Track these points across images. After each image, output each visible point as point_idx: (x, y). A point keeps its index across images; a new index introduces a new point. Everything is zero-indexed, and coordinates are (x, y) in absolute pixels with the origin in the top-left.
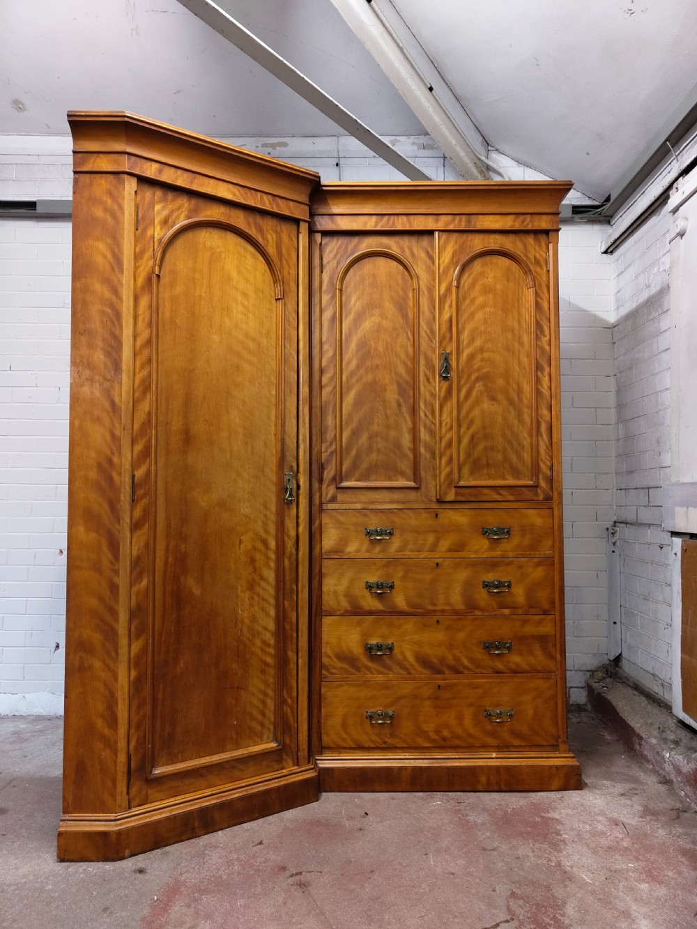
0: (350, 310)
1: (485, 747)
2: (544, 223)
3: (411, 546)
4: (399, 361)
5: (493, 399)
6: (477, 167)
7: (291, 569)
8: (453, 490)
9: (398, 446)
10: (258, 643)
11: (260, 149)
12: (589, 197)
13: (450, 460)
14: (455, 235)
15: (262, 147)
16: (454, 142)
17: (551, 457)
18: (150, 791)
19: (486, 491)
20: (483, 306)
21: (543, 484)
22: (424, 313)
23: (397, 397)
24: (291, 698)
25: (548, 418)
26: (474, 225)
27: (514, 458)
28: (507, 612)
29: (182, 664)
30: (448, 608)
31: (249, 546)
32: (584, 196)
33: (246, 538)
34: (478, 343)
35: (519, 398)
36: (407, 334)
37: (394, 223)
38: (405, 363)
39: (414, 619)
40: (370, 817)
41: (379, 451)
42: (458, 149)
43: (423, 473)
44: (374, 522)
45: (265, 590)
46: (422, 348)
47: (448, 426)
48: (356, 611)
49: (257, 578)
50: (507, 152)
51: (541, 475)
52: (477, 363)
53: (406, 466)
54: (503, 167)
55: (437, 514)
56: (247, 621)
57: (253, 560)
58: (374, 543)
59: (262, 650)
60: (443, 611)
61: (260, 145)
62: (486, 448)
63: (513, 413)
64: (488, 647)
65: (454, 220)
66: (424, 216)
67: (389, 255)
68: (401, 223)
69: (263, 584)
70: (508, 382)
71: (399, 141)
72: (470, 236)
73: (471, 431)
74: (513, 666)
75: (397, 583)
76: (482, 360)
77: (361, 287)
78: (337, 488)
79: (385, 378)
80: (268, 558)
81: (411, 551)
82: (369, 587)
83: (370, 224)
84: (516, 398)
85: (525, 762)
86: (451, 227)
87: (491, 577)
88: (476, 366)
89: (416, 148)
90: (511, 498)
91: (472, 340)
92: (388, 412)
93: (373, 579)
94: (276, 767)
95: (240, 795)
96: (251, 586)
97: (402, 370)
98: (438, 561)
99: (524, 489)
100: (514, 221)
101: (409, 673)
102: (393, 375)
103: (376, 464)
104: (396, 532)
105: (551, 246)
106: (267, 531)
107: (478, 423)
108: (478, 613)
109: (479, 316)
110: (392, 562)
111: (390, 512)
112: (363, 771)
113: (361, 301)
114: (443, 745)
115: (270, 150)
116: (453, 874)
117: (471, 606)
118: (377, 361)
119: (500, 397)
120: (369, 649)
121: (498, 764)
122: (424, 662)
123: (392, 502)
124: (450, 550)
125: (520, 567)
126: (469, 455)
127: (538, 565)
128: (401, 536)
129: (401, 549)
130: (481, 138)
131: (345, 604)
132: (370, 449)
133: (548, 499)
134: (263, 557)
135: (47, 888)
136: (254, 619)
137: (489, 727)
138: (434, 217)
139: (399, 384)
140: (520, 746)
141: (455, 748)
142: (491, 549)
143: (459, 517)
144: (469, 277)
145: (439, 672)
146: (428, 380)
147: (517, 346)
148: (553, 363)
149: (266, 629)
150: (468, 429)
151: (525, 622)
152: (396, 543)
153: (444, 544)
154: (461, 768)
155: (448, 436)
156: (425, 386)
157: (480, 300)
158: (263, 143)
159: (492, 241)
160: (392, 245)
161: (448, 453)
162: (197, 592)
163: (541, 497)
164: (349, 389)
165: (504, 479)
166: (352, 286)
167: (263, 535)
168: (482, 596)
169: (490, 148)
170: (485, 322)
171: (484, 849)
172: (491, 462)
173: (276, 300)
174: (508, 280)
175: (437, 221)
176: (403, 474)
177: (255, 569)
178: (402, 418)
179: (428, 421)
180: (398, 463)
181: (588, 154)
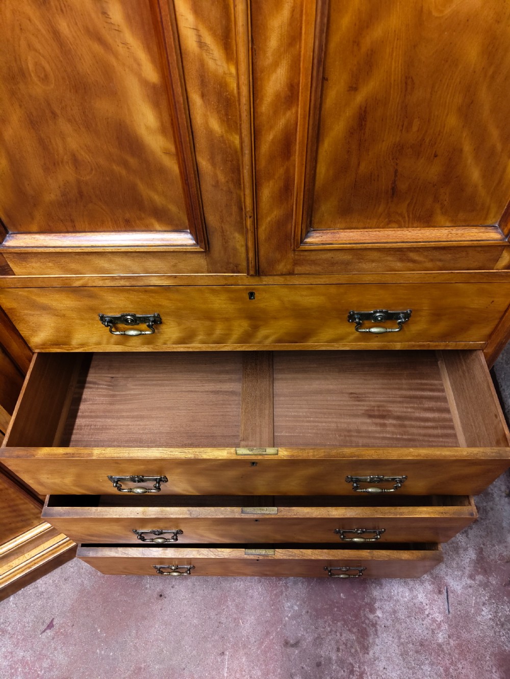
8: (291, 255)
9: (128, 142)
13: (286, 189)
27: (475, 174)
41: (76, 161)
43: (212, 219)
47: (283, 91)
55: (252, 295)
62: (399, 150)
73: (360, 98)
103: (81, 194)
104: (168, 321)
107: (390, 65)
111: (146, 291)
124: (279, 341)
126: (342, 168)
128: (179, 324)
155: (281, 123)
161: (281, 171)
172: (403, 186)
176: (161, 216)
178: (121, 50)
179: (211, 64)
180: (142, 187)
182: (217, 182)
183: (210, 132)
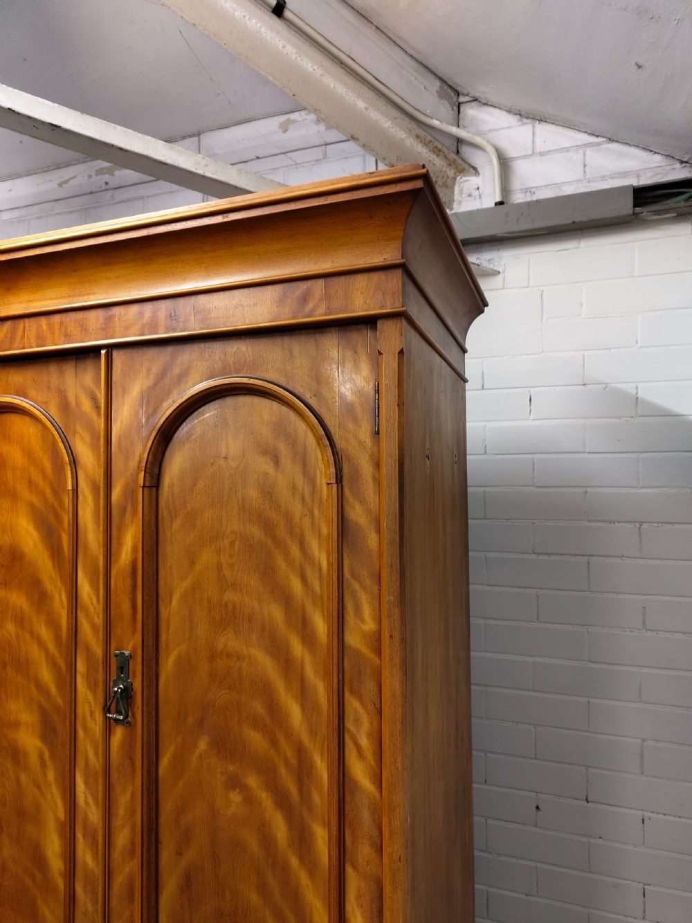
4: (43, 657)
6: (426, 144)
9: (39, 859)
11: (95, 178)
12: (682, 162)
14: (147, 353)
15: (96, 175)
16: (361, 104)
20: (216, 533)
22: (86, 547)
23: (38, 743)
26: (186, 321)
32: (671, 161)
35: (301, 791)
36: (60, 594)
41: (3, 868)
42: (374, 115)
50: (494, 99)
52: (201, 684)
54: (490, 131)
61: (93, 173)
62: (220, 915)
63: (280, 830)
65: (141, 316)
67: (21, 409)
70: (276, 743)
71: (294, 121)
72: (180, 354)
73: (184, 862)
76: (213, 676)
84: (293, 789)
86: (135, 335)
89: (324, 127)
91: (188, 621)
92: (23, 777)
97: (46, 675)
102: (33, 689)
107: (201, 843)
109: (206, 559)
115: (107, 177)
119: (254, 781)
130: (438, 83)
139: (44, 713)
146: (92, 713)
147: (297, 648)
150: (179, 854)
155: (127, 869)
157: (208, 518)
158: (97, 168)
161: (128, 913)
169: (462, 99)
170: (220, 575)
178: (49, 796)
179: (91, 816)
180: (40, 901)
181: (639, 67)
182: (86, 910)
183: (86, 865)
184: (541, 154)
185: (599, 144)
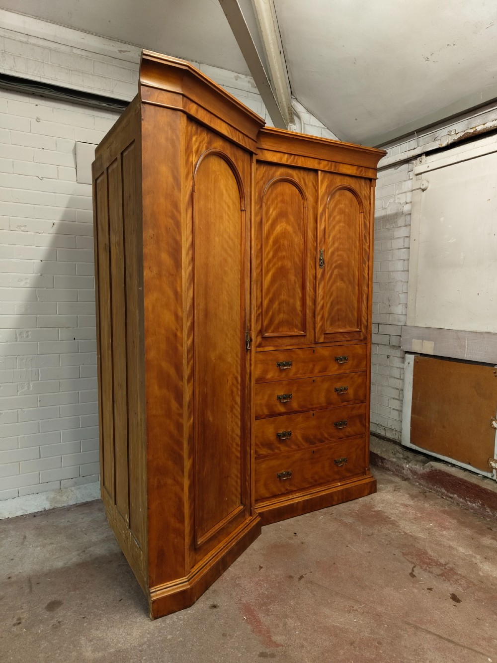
0: (269, 218)
1: (334, 480)
2: (370, 174)
3: (301, 371)
4: (295, 254)
5: (342, 280)
6: (289, 110)
7: (248, 394)
8: (323, 336)
9: (294, 309)
10: (234, 445)
13: (322, 317)
14: (328, 175)
16: (282, 91)
17: (367, 314)
18: (196, 557)
19: (338, 335)
20: (339, 222)
21: (363, 330)
22: (310, 223)
23: (294, 277)
24: (248, 476)
25: (367, 292)
26: (338, 169)
27: (350, 315)
28: (345, 403)
29: (206, 469)
30: (318, 406)
31: (231, 384)
33: (229, 378)
34: (336, 245)
36: (300, 236)
37: (297, 161)
38: (299, 255)
39: (302, 415)
40: (299, 535)
41: (284, 312)
42: (283, 96)
43: (307, 326)
44: (282, 357)
45: (237, 410)
46: (309, 247)
47: (322, 297)
48: (273, 415)
49: (234, 404)
51: (362, 325)
52: (336, 258)
53: (298, 321)
55: (314, 351)
56: (230, 433)
57: (232, 392)
58: (281, 371)
59: (236, 449)
60: (316, 408)
62: (338, 310)
63: (350, 288)
64: (336, 425)
65: (328, 164)
66: (313, 159)
67: (292, 182)
68: (300, 162)
69: (236, 406)
70: (349, 270)
72: (336, 176)
73: (331, 299)
74: (347, 434)
75: (294, 394)
76: (338, 255)
77: (276, 202)
78: (263, 338)
79: (288, 264)
80: (238, 389)
81: (301, 374)
82: (279, 398)
83: (285, 159)
84: (352, 279)
85: (353, 485)
86: (326, 169)
87: (338, 385)
88: (335, 259)
90: (349, 339)
91: (334, 243)
92: (290, 287)
93: (281, 394)
94: (243, 520)
95: (235, 542)
96: (232, 408)
97: (297, 260)
98: (314, 378)
99: (355, 333)
100: (357, 170)
101: (299, 447)
102: (293, 262)
103: (282, 321)
104: (294, 364)
105: (372, 188)
106: (237, 372)
107: (334, 294)
108: (332, 406)
109: (337, 228)
110: (291, 382)
111: (290, 351)
112: (279, 510)
113: (275, 211)
114: (316, 484)
116: (370, 552)
117: (329, 403)
118: (284, 253)
119: (345, 279)
120: (279, 436)
121: (342, 489)
122: (306, 439)
123: (291, 345)
124: (320, 372)
125: (352, 378)
126: (330, 314)
127: (360, 376)
128: (296, 365)
129: (296, 373)
130: (290, 89)
131: (266, 412)
132: (279, 311)
133: (365, 338)
134: (236, 389)
135: (168, 638)
136: (233, 431)
137: (336, 469)
138: (319, 161)
139: (295, 269)
140: (349, 476)
141: (320, 485)
142: (339, 369)
143: (324, 352)
144: (333, 202)
145: (314, 443)
146: (311, 267)
148: (371, 259)
149: (237, 435)
150: (330, 298)
151: (353, 408)
152: (293, 369)
153: (317, 369)
154: (326, 495)
156: (310, 271)
157: (338, 218)
159: (345, 181)
160: (296, 175)
162: (211, 419)
163: (362, 338)
164: (268, 271)
165: (346, 328)
166: (270, 200)
167: (236, 374)
168: (334, 397)
169: (293, 97)
170: (340, 232)
171: (369, 535)
172: (340, 318)
173: (241, 210)
174: (351, 207)
175: (319, 163)
176: (296, 327)
177: (233, 398)
181: (356, 119)
184: (312, 125)
185: (325, 129)
